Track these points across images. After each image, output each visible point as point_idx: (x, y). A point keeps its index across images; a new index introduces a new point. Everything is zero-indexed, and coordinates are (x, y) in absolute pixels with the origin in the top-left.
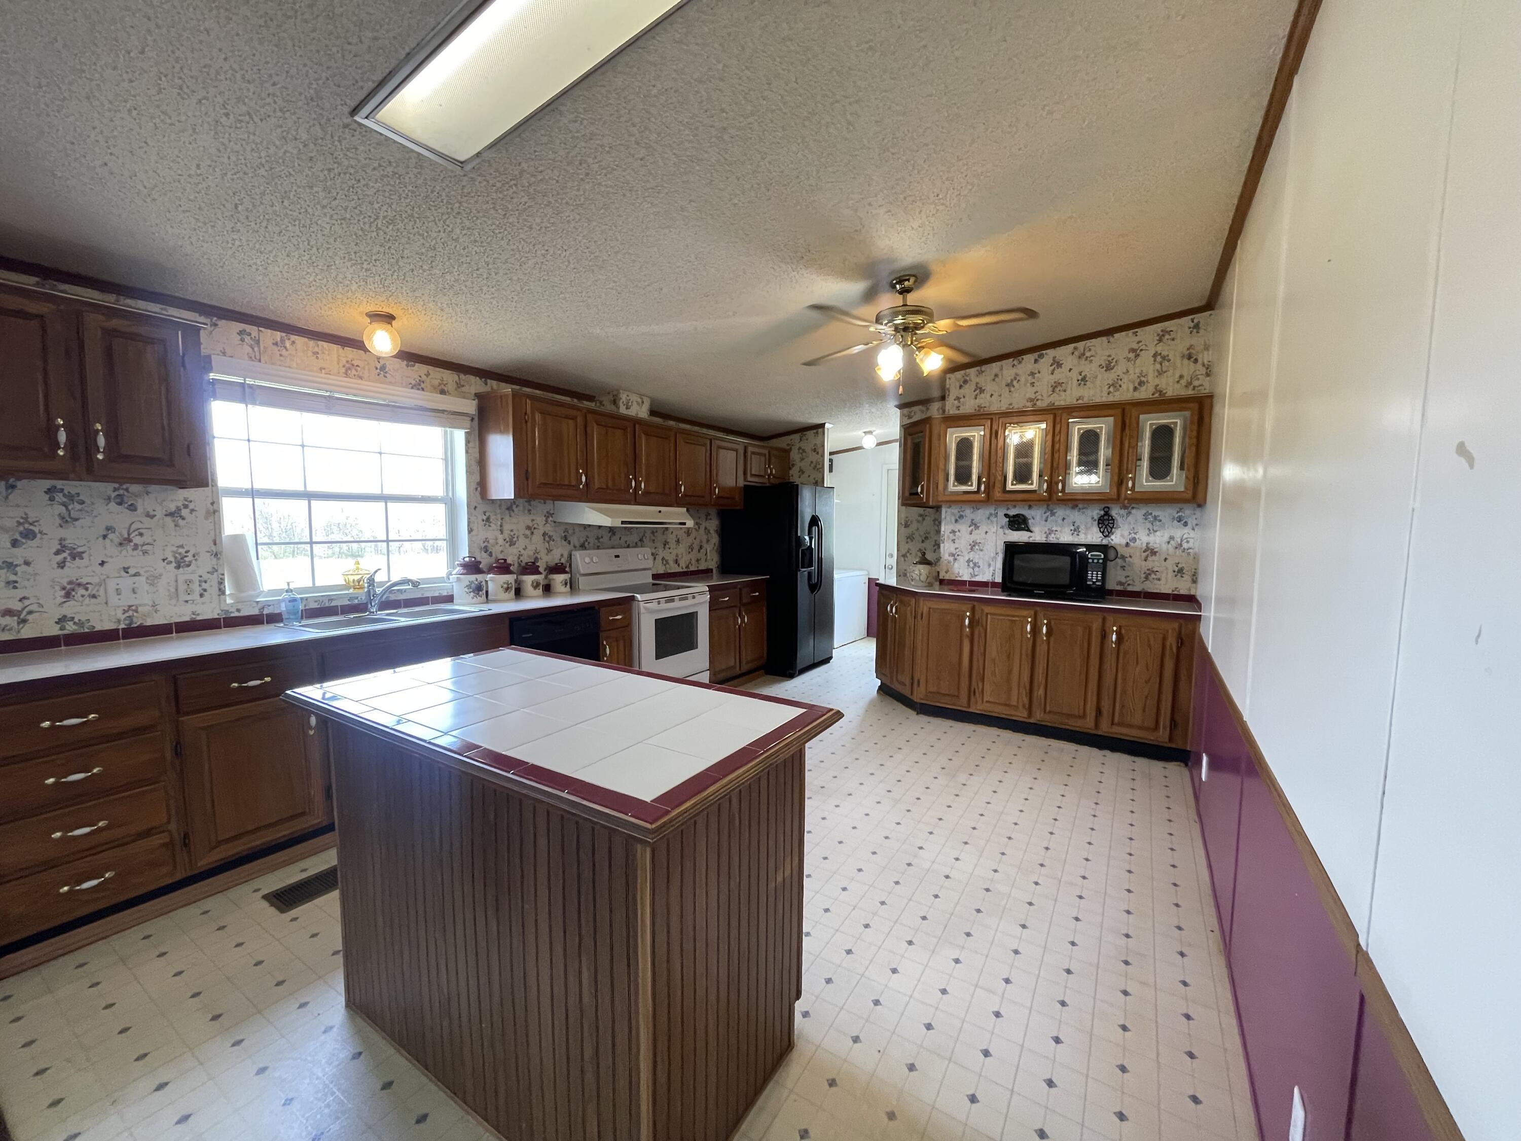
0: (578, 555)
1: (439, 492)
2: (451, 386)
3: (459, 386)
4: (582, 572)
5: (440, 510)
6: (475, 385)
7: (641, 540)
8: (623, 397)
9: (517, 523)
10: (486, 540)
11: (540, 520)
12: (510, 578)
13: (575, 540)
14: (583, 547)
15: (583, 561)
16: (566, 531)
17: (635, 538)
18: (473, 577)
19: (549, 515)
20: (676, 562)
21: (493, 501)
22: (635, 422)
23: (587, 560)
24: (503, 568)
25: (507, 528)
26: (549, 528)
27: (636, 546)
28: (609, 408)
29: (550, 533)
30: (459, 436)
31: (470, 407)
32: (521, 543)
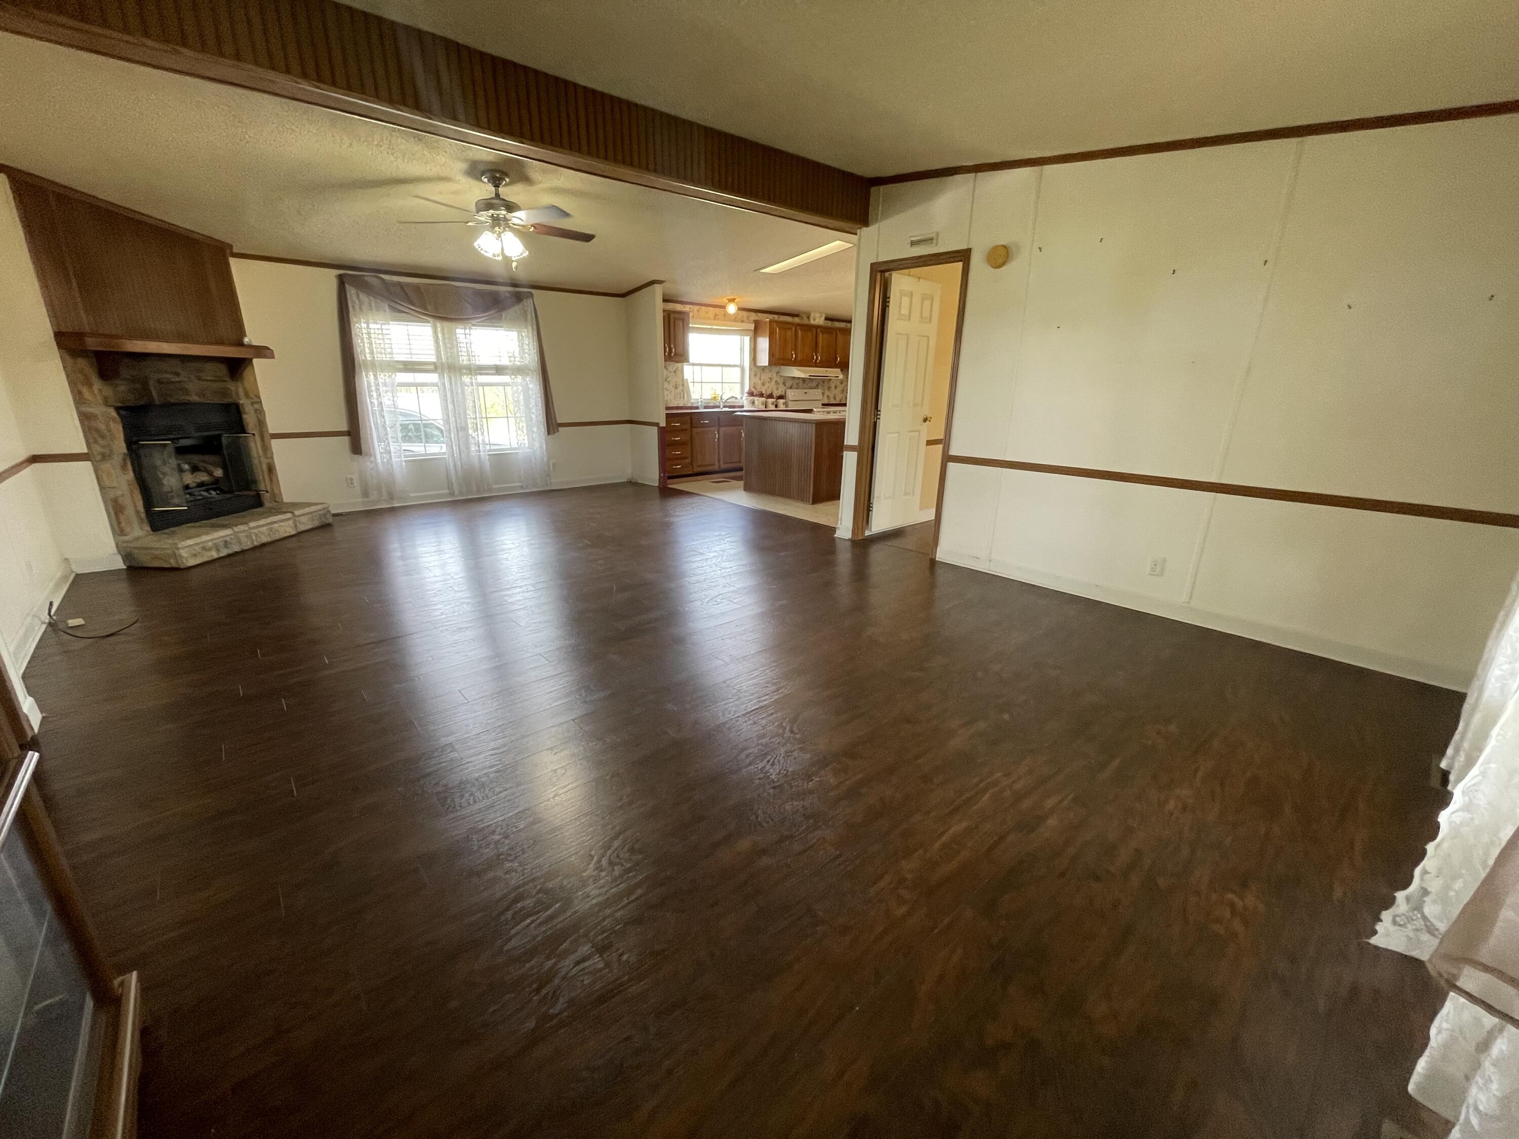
0: (789, 391)
1: (738, 363)
2: (745, 319)
3: (748, 318)
4: (790, 399)
5: (738, 370)
6: (754, 317)
7: (817, 385)
8: (812, 315)
9: (766, 376)
10: (755, 383)
11: (775, 375)
12: (764, 399)
13: (788, 385)
14: (791, 388)
15: (791, 394)
16: (784, 380)
17: (814, 384)
18: (752, 398)
19: (778, 373)
20: (835, 398)
21: (758, 367)
22: (817, 327)
23: (793, 394)
24: (761, 395)
25: (762, 378)
26: (777, 379)
27: (815, 388)
28: (805, 321)
29: (778, 381)
30: (747, 339)
31: (752, 327)
32: (767, 385)
